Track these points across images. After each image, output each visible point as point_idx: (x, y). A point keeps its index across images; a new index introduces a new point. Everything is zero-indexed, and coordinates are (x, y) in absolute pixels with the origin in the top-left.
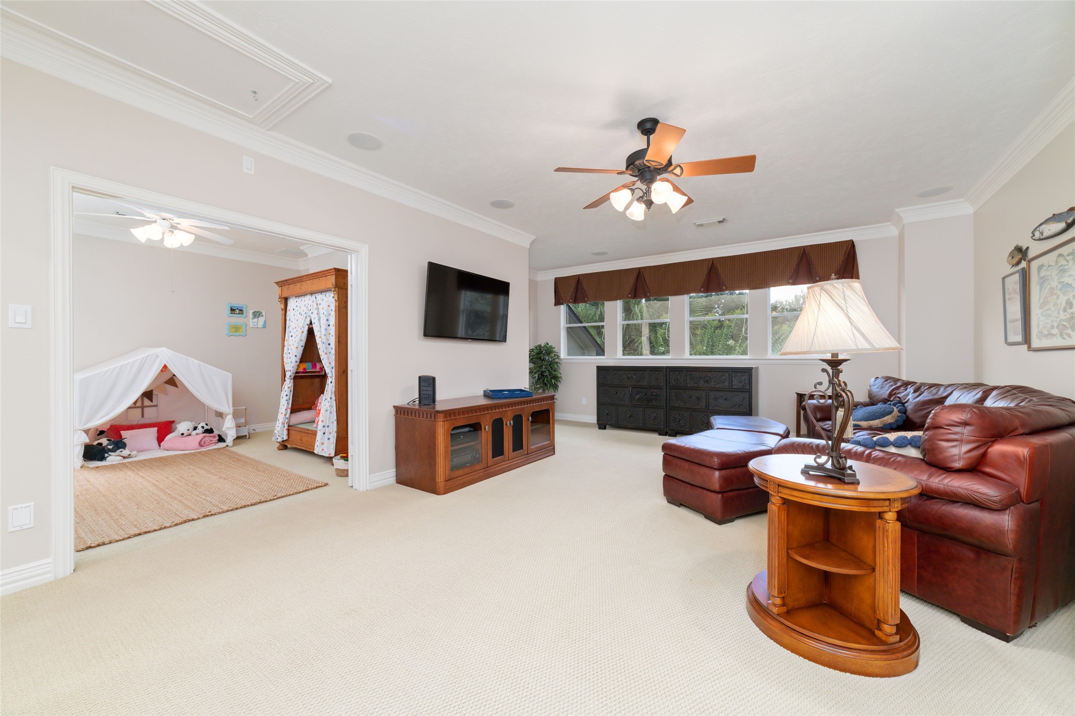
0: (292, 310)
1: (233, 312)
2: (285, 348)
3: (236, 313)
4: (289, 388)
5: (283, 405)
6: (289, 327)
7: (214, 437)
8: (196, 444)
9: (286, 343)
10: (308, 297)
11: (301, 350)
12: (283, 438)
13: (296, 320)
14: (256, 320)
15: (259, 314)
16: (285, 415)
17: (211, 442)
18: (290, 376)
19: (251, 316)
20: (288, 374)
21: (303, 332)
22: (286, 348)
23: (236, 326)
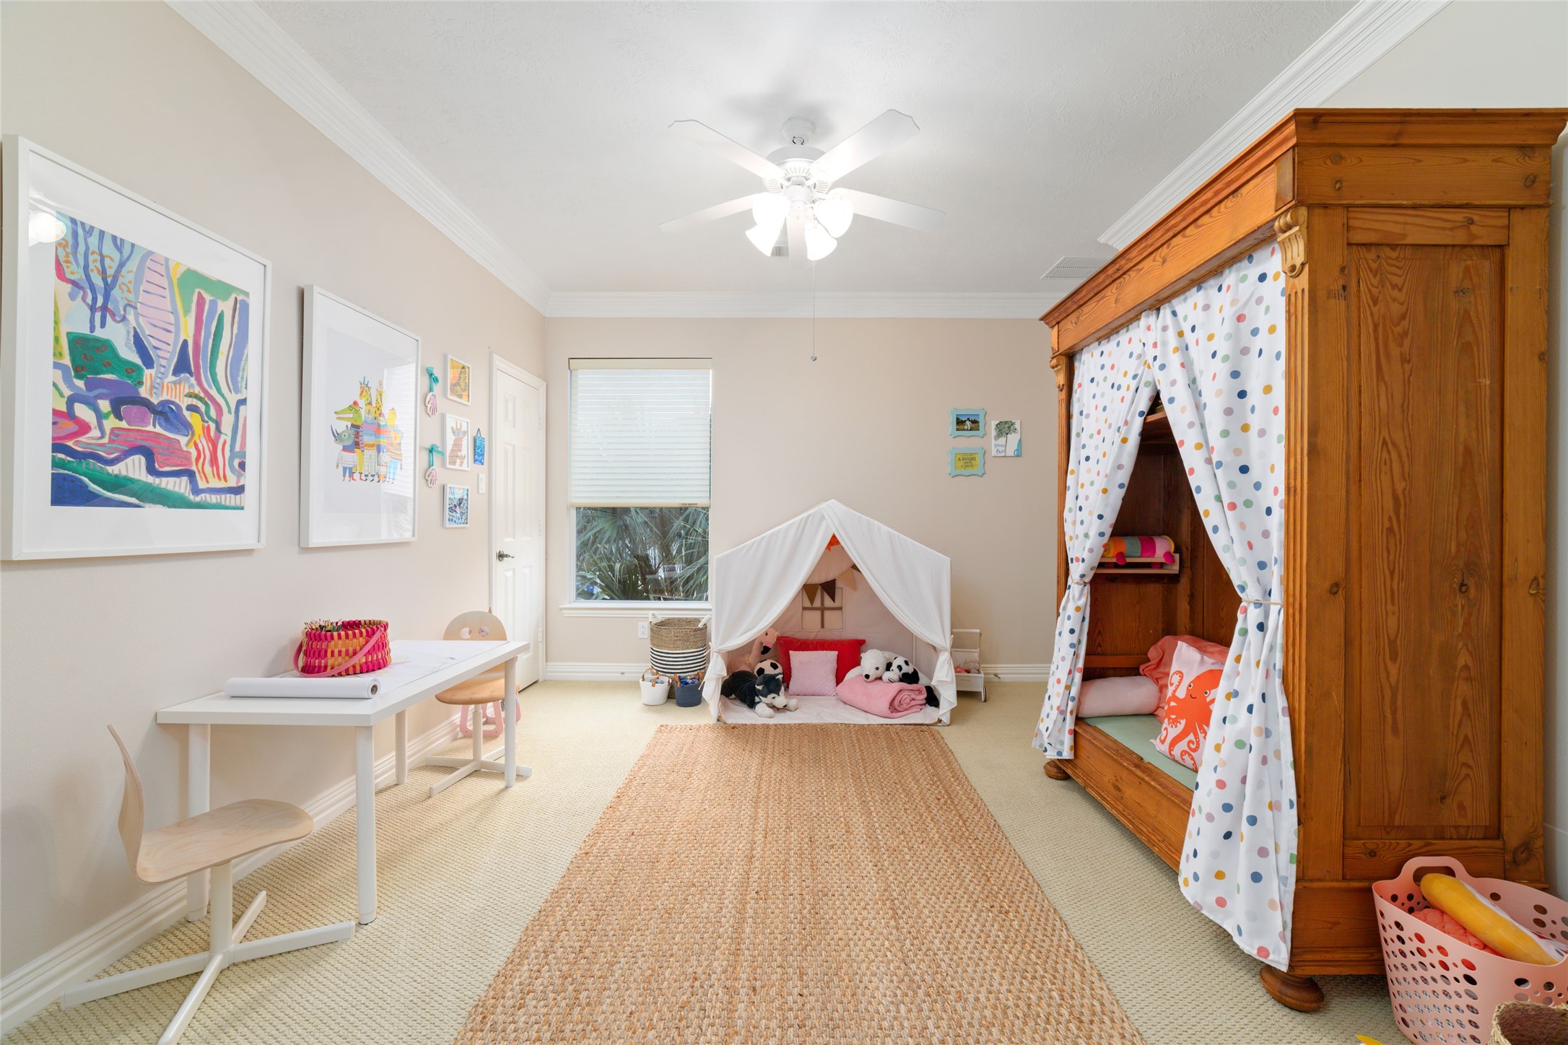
0: (1086, 382)
1: (961, 427)
2: (1068, 493)
3: (966, 427)
4: (1078, 609)
5: (1063, 659)
6: (1078, 435)
7: (920, 692)
8: (884, 705)
9: (1070, 480)
10: (1147, 320)
11: (1117, 496)
12: (1060, 753)
13: (1100, 408)
14: (1002, 440)
15: (1009, 427)
16: (1068, 688)
17: (913, 703)
18: (1083, 576)
19: (994, 433)
20: (1076, 570)
21: (1124, 440)
22: (1070, 496)
23: (966, 454)
